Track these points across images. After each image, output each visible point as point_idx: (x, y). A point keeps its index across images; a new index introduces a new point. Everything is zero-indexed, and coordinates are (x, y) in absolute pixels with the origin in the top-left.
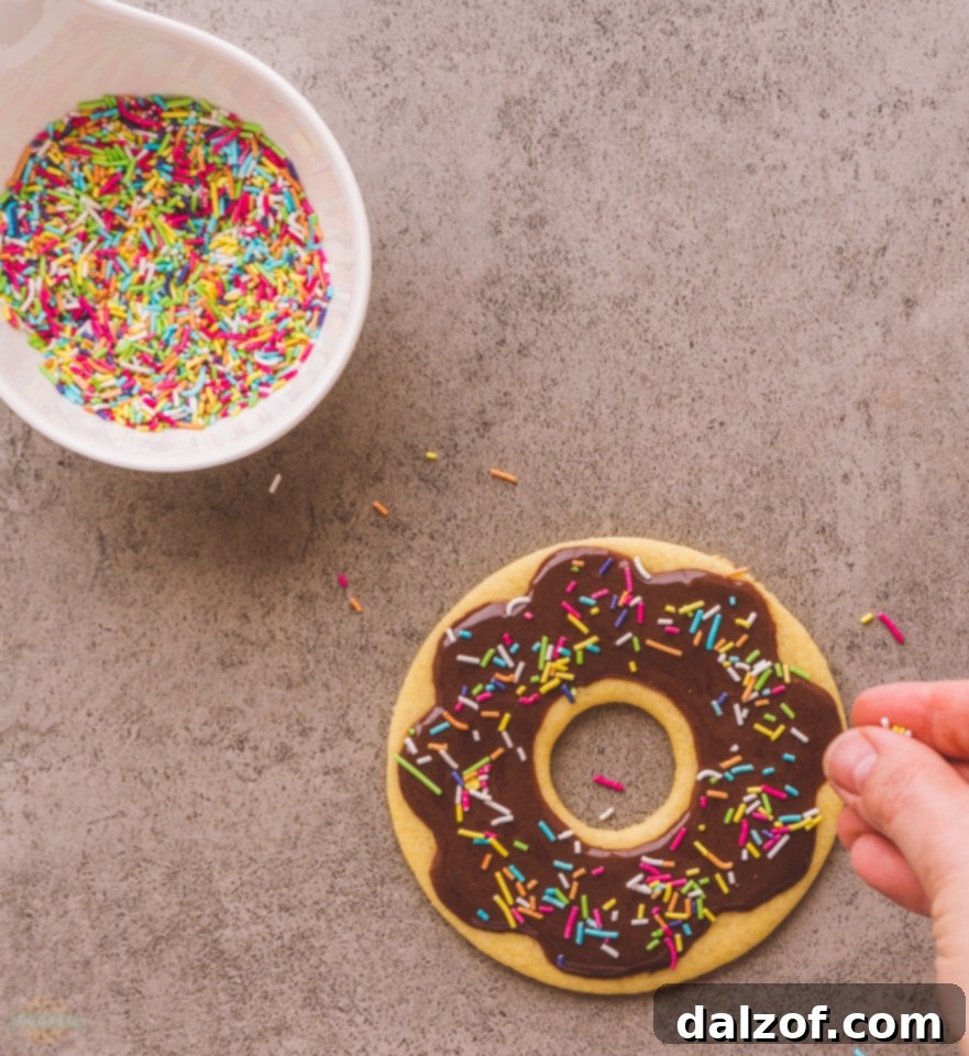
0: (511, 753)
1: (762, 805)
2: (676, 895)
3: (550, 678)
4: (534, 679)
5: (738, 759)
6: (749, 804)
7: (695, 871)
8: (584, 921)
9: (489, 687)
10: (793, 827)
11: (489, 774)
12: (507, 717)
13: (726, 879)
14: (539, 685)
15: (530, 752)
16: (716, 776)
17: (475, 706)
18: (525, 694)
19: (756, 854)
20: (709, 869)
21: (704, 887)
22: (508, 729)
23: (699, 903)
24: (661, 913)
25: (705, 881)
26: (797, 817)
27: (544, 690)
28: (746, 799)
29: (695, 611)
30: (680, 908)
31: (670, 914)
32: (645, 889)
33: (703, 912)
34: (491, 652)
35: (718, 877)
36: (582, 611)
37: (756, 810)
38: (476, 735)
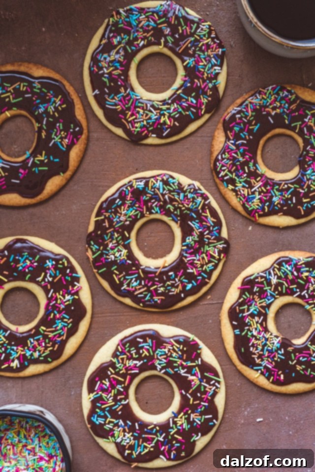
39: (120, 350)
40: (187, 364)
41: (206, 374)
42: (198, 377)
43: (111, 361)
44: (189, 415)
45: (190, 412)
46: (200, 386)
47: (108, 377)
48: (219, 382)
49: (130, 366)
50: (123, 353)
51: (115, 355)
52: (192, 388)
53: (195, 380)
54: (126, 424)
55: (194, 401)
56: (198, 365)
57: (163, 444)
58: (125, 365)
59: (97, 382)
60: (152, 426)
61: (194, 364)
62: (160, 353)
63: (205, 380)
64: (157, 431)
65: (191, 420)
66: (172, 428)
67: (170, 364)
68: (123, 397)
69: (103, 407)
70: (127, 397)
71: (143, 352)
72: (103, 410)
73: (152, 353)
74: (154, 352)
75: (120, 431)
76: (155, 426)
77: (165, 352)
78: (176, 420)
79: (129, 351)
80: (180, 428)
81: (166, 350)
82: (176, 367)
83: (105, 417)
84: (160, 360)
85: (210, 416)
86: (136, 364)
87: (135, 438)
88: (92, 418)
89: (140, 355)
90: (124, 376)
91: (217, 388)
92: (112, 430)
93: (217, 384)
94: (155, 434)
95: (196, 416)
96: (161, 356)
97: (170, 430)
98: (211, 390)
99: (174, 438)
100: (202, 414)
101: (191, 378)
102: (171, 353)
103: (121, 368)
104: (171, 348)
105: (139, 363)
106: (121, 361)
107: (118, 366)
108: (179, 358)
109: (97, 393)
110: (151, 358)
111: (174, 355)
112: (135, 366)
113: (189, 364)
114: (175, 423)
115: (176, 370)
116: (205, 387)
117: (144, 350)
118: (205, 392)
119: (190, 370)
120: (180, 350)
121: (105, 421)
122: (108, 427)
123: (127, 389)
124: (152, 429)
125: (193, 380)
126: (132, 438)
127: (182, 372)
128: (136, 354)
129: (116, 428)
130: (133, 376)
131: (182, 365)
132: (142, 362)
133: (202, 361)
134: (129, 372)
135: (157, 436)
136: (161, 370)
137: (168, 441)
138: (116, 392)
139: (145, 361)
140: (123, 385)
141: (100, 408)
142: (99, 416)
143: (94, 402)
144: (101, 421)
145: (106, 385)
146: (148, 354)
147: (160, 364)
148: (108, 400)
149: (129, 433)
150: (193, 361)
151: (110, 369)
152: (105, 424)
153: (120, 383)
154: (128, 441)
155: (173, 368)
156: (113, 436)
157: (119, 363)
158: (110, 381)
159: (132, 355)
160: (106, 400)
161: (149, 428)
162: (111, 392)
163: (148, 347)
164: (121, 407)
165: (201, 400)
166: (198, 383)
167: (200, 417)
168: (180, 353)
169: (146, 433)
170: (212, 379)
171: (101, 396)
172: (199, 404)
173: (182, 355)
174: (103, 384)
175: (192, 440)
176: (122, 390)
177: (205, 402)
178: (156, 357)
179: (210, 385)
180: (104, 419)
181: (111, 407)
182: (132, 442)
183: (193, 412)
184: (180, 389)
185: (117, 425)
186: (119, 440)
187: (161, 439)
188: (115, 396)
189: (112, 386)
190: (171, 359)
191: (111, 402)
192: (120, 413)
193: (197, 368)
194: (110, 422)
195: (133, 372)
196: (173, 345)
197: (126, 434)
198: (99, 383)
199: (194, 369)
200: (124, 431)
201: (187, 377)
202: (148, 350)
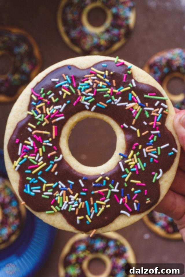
0: (129, 124)
1: (34, 160)
2: (44, 112)
3: (132, 157)
4: (138, 153)
5: (53, 170)
6: (40, 157)
7: (44, 124)
8: (70, 84)
9: (152, 141)
10: (20, 159)
11: (132, 114)
12: (139, 135)
13: (32, 128)
14: (135, 152)
15: (123, 128)
16: (57, 160)
17: (152, 132)
18: (137, 146)
19: (26, 142)
20: (39, 127)
21: (37, 120)
22: (136, 132)
23: (35, 115)
24: (46, 103)
25: (38, 123)
26: (21, 163)
27: (132, 152)
28: (41, 158)
29: (98, 210)
30: (41, 108)
31: (43, 104)
32: (57, 107)
33: (32, 112)
34: (159, 153)
35: (34, 127)
36: (137, 187)
37: (35, 156)
38: (145, 123)
39: (35, 98)
40: (119, 91)
41: (145, 96)
42: (137, 102)
43: (28, 114)
44: (141, 151)
45: (140, 146)
46: (143, 112)
47: (30, 134)
48: (164, 101)
49: (52, 114)
50: (39, 101)
51: (30, 107)
52: (134, 118)
53: (135, 107)
54: (67, 185)
55: (141, 133)
56: (133, 89)
57: (119, 195)
58: (46, 114)
59: (18, 144)
60: (101, 177)
61: (128, 88)
62: (83, 88)
63: (147, 104)
64: (108, 182)
65: (145, 156)
66: (125, 173)
67: (99, 97)
68: (54, 152)
69: (34, 172)
70: (59, 152)
71: (63, 92)
72: (35, 176)
73: (74, 91)
74: (76, 88)
75: (62, 196)
76: (104, 176)
77: (89, 84)
78: (126, 161)
79: (46, 97)
80: (135, 169)
81: (90, 82)
82: (107, 98)
83: (41, 184)
84: (86, 96)
85: (168, 145)
86: (60, 109)
87: (84, 198)
88: (25, 190)
89: (61, 97)
90: (48, 128)
91: (165, 109)
92: (52, 197)
93: (162, 104)
94: (107, 186)
95: (149, 149)
96: (84, 90)
97: (123, 176)
98: (157, 113)
99: (131, 185)
100: (156, 145)
101: (129, 105)
102: (97, 84)
103: (42, 119)
104: (95, 78)
105: (62, 108)
106: (40, 112)
107: (37, 117)
108: (108, 86)
109: (23, 158)
110: (74, 97)
111: (101, 84)
112: (58, 112)
113: (122, 90)
114: (126, 166)
115: (108, 101)
116: (150, 112)
117: (63, 90)
118: (152, 118)
119: (125, 96)
120: (106, 77)
121: (41, 189)
122: (47, 194)
123: (56, 142)
124: (101, 181)
125: (132, 108)
126: (80, 200)
127: (117, 101)
128: (55, 97)
129: (56, 194)
130: (60, 125)
131: (113, 93)
132: (65, 105)
133: (136, 82)
134: (53, 121)
135: (110, 188)
136: (91, 106)
137: (125, 190)
138: (44, 150)
139: (68, 102)
140: (50, 139)
141: (30, 175)
142: (32, 185)
143: (21, 170)
144: (36, 190)
145: (30, 145)
146: (69, 94)
147: (87, 101)
148: (37, 162)
149: (74, 195)
150: (125, 85)
151: (30, 124)
152: (42, 192)
153: (46, 137)
154: (76, 205)
155: (104, 100)
156: (56, 204)
157: (38, 114)
158: (33, 139)
159: (50, 100)
160: (36, 163)
161: (97, 181)
162: (38, 152)
163: (67, 85)
164: (55, 165)
165: (150, 128)
166: (139, 109)
167: (155, 149)
168: (107, 81)
169: (96, 188)
170: (156, 100)
171: (28, 159)
172: (149, 134)
173: (111, 82)
174: (27, 144)
175: (154, 181)
176: (51, 145)
177: (155, 129)
178: (80, 94)
179: (155, 108)
180: (39, 187)
181: (43, 169)
182: (82, 204)
183: (144, 146)
184: (120, 123)
185: (56, 189)
186: (64, 207)
187: (116, 190)
188: (45, 154)
189: (38, 144)
190: (98, 90)
191: (42, 164)
192: (56, 173)
193: (133, 92)
194: (47, 188)
195: (58, 119)
196: (95, 74)
197: (71, 196)
198: (21, 145)
199: (130, 94)
200: (68, 194)
201: (125, 106)
202: (68, 89)
